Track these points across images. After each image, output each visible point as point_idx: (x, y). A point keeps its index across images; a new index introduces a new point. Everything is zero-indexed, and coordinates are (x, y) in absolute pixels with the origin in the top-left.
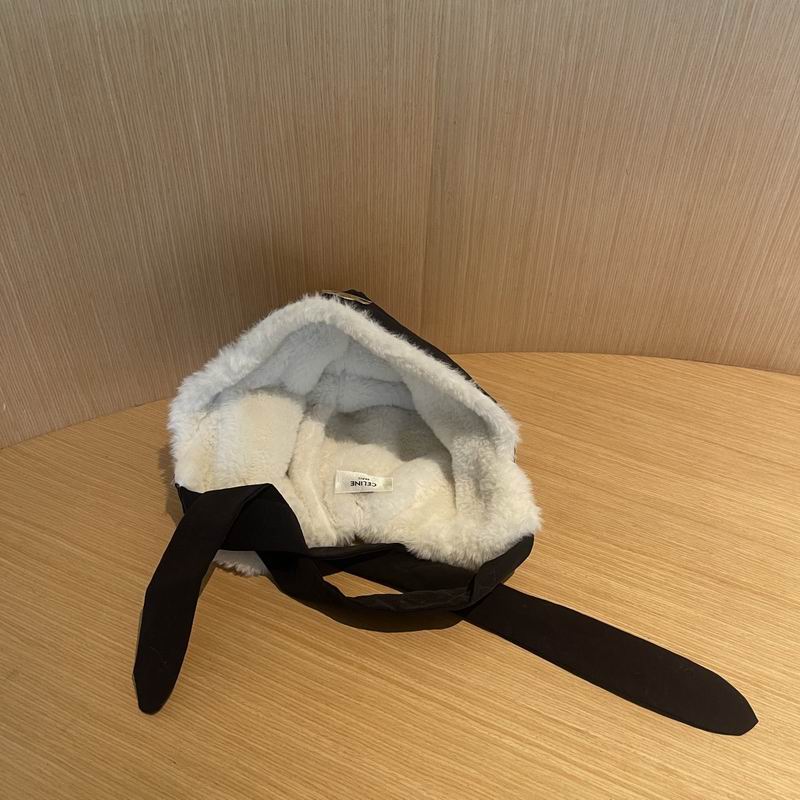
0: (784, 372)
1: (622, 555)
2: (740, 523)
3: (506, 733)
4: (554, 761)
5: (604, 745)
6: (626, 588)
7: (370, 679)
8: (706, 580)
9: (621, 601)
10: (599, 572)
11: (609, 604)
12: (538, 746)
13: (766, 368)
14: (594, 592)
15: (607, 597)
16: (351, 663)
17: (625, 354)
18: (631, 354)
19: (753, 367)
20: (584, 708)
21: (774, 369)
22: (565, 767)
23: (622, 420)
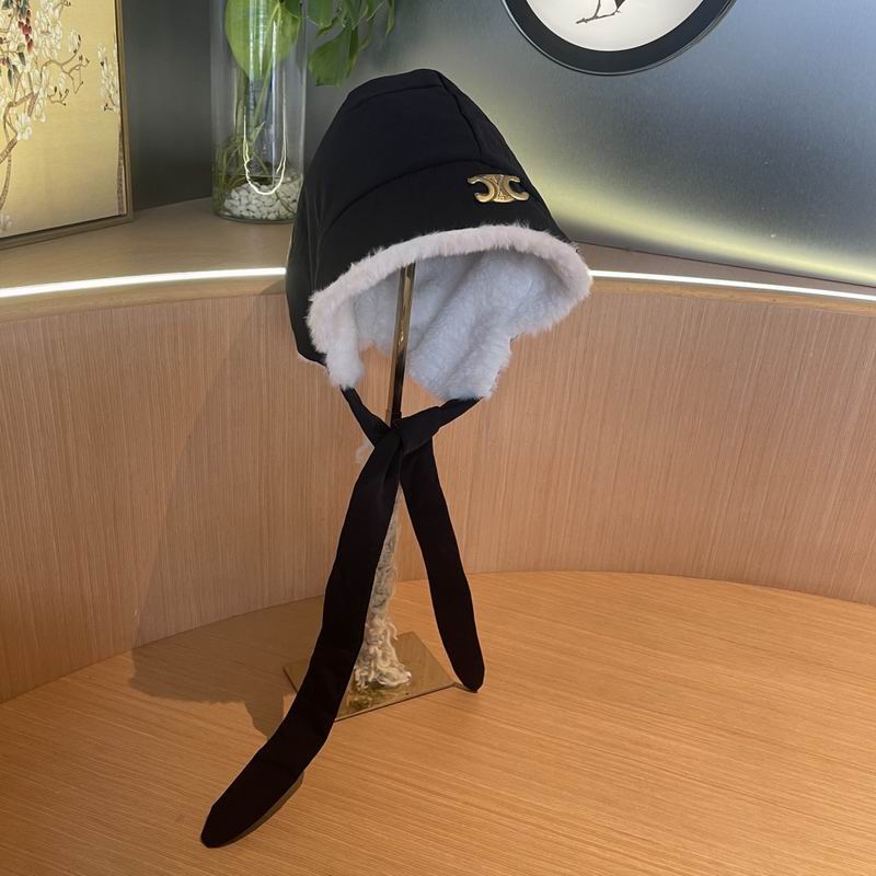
0: (755, 584)
1: (656, 717)
2: (740, 692)
3: (590, 844)
4: (631, 861)
5: (666, 849)
6: (660, 739)
7: (474, 810)
8: (722, 733)
9: (659, 750)
10: (639, 729)
11: (651, 751)
12: (616, 851)
13: (741, 581)
14: (637, 743)
15: (649, 746)
16: (456, 800)
17: (629, 572)
18: (634, 572)
19: (731, 580)
20: (647, 824)
21: (748, 582)
22: (640, 865)
23: (637, 621)
